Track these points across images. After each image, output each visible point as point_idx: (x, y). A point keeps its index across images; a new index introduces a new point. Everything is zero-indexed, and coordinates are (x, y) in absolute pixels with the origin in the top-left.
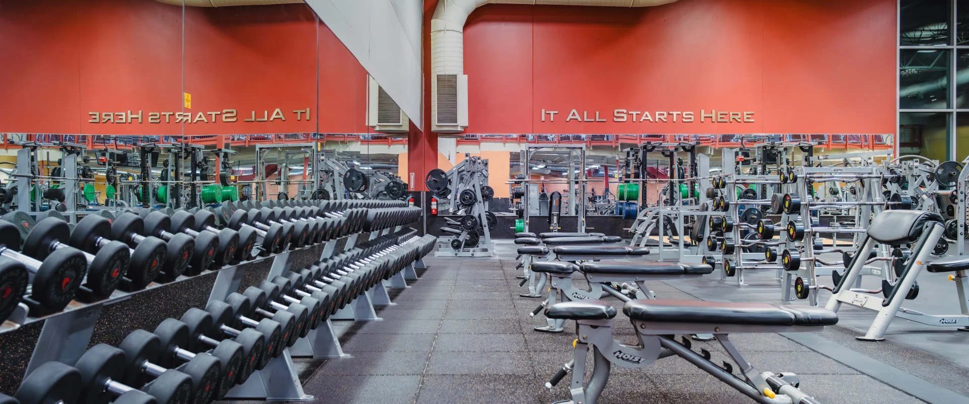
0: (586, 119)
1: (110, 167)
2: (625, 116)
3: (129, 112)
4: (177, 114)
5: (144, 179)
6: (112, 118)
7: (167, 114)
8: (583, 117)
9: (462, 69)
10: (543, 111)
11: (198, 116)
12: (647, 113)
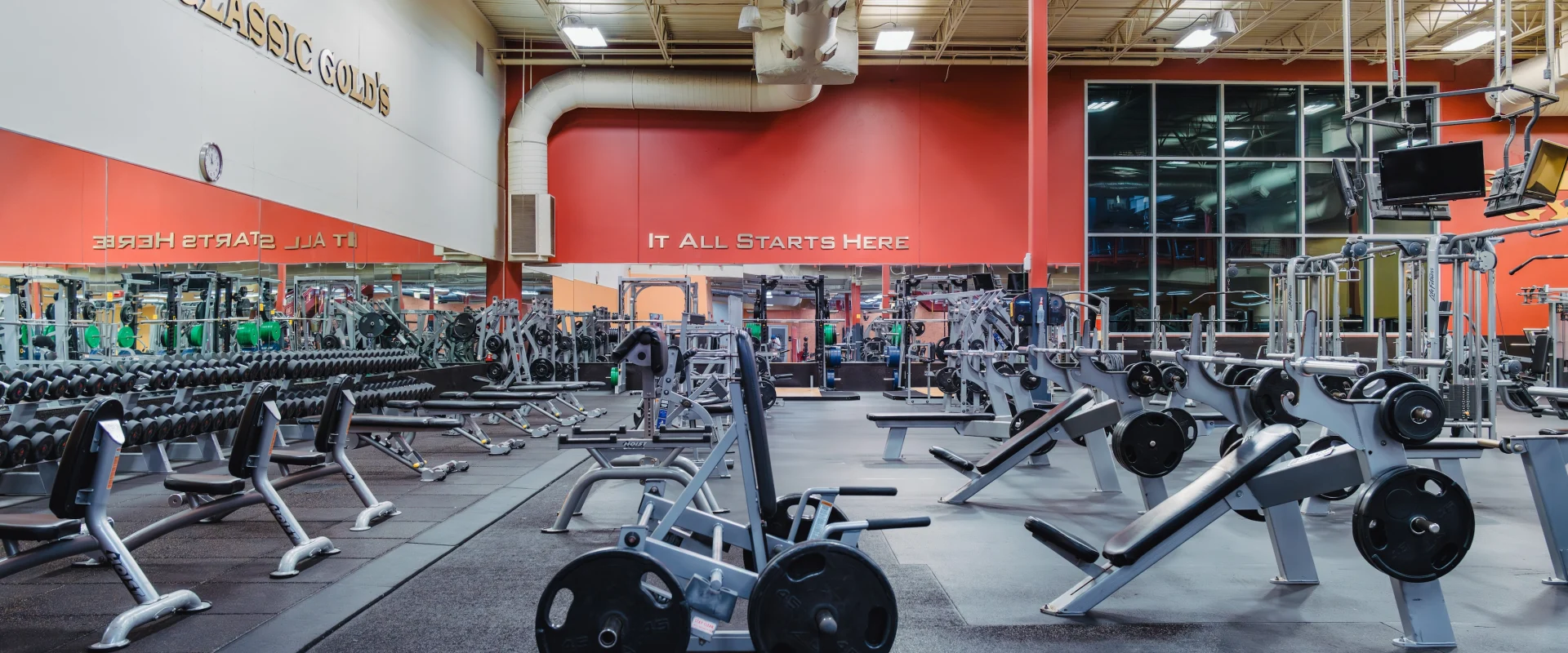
0: (703, 246)
1: (129, 302)
2: (751, 242)
3: (158, 234)
4: (218, 236)
5: (171, 318)
6: (132, 242)
7: (206, 237)
8: (698, 242)
9: (546, 187)
10: (651, 235)
11: (240, 237)
12: (777, 238)
